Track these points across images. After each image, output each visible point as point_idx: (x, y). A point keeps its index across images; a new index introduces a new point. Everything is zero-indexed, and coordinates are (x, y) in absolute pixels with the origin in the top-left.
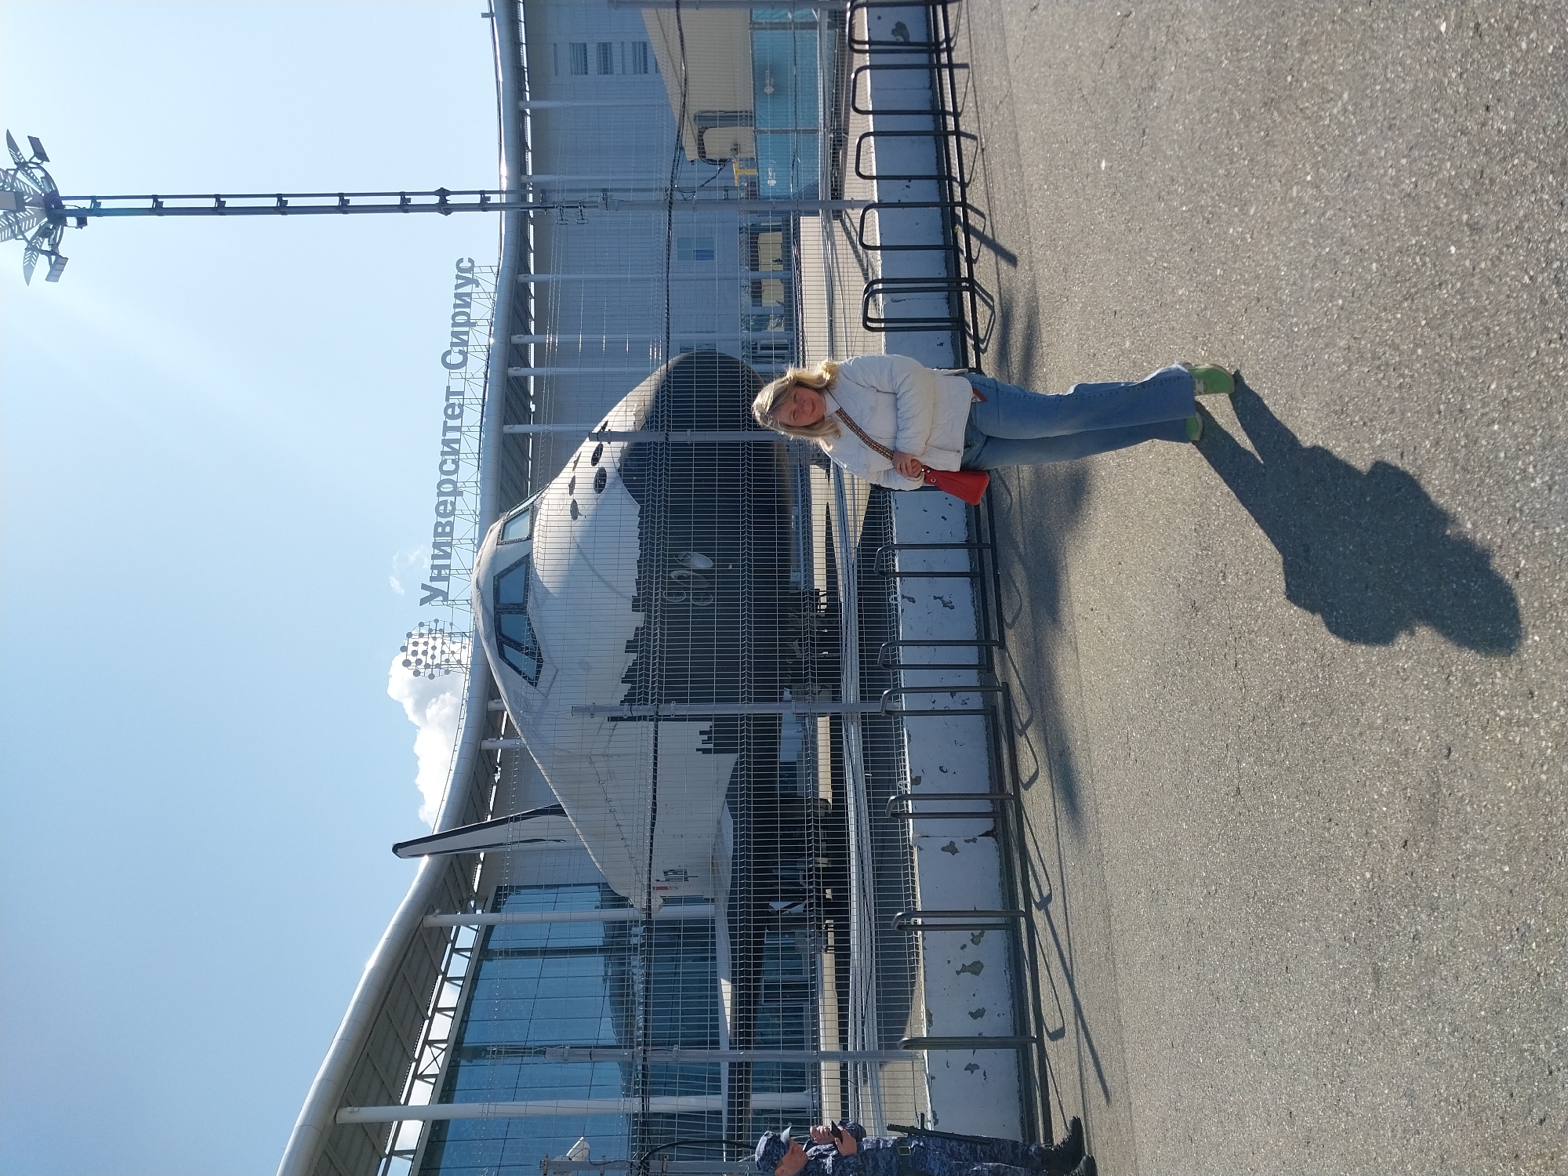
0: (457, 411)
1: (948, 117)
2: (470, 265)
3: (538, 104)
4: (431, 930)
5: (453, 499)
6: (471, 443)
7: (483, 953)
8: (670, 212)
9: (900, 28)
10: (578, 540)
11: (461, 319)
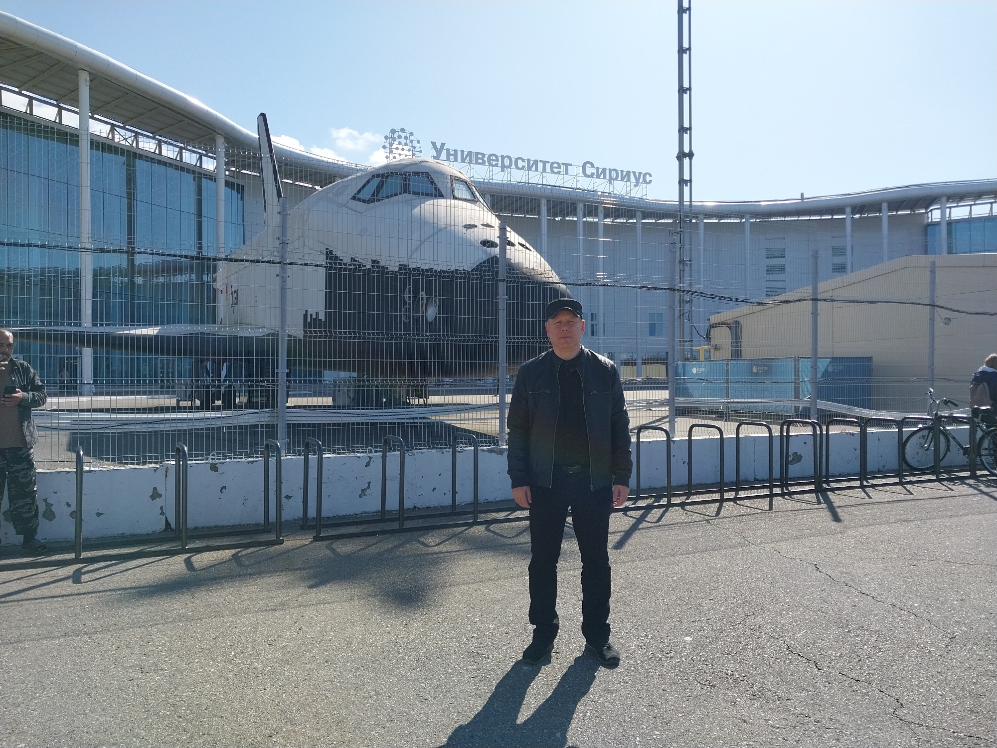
0: (556, 170)
1: (734, 493)
2: (648, 181)
3: (748, 227)
4: (213, 140)
5: (500, 165)
6: (535, 178)
7: (199, 174)
8: (668, 289)
9: (798, 458)
10: (448, 229)
11: (614, 175)
